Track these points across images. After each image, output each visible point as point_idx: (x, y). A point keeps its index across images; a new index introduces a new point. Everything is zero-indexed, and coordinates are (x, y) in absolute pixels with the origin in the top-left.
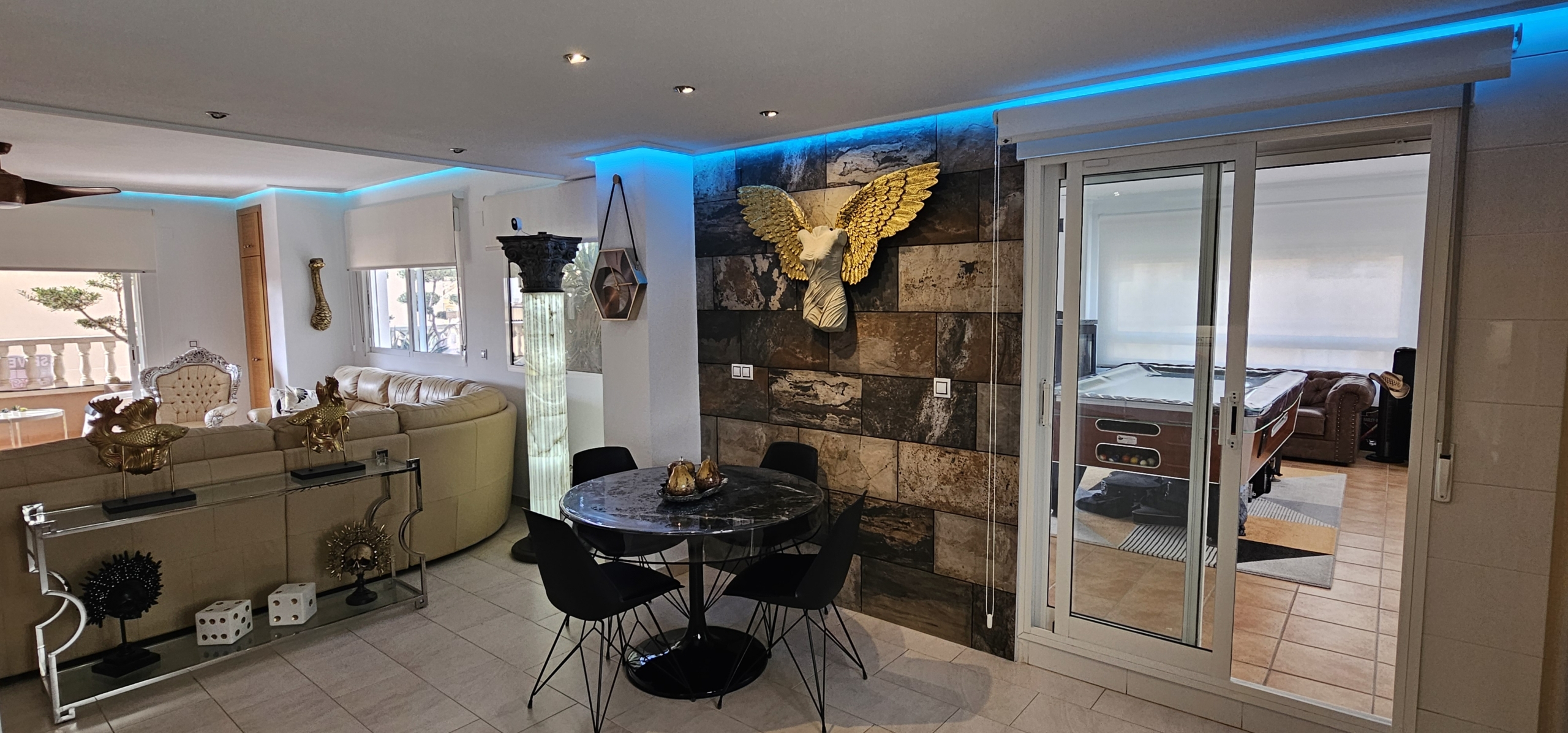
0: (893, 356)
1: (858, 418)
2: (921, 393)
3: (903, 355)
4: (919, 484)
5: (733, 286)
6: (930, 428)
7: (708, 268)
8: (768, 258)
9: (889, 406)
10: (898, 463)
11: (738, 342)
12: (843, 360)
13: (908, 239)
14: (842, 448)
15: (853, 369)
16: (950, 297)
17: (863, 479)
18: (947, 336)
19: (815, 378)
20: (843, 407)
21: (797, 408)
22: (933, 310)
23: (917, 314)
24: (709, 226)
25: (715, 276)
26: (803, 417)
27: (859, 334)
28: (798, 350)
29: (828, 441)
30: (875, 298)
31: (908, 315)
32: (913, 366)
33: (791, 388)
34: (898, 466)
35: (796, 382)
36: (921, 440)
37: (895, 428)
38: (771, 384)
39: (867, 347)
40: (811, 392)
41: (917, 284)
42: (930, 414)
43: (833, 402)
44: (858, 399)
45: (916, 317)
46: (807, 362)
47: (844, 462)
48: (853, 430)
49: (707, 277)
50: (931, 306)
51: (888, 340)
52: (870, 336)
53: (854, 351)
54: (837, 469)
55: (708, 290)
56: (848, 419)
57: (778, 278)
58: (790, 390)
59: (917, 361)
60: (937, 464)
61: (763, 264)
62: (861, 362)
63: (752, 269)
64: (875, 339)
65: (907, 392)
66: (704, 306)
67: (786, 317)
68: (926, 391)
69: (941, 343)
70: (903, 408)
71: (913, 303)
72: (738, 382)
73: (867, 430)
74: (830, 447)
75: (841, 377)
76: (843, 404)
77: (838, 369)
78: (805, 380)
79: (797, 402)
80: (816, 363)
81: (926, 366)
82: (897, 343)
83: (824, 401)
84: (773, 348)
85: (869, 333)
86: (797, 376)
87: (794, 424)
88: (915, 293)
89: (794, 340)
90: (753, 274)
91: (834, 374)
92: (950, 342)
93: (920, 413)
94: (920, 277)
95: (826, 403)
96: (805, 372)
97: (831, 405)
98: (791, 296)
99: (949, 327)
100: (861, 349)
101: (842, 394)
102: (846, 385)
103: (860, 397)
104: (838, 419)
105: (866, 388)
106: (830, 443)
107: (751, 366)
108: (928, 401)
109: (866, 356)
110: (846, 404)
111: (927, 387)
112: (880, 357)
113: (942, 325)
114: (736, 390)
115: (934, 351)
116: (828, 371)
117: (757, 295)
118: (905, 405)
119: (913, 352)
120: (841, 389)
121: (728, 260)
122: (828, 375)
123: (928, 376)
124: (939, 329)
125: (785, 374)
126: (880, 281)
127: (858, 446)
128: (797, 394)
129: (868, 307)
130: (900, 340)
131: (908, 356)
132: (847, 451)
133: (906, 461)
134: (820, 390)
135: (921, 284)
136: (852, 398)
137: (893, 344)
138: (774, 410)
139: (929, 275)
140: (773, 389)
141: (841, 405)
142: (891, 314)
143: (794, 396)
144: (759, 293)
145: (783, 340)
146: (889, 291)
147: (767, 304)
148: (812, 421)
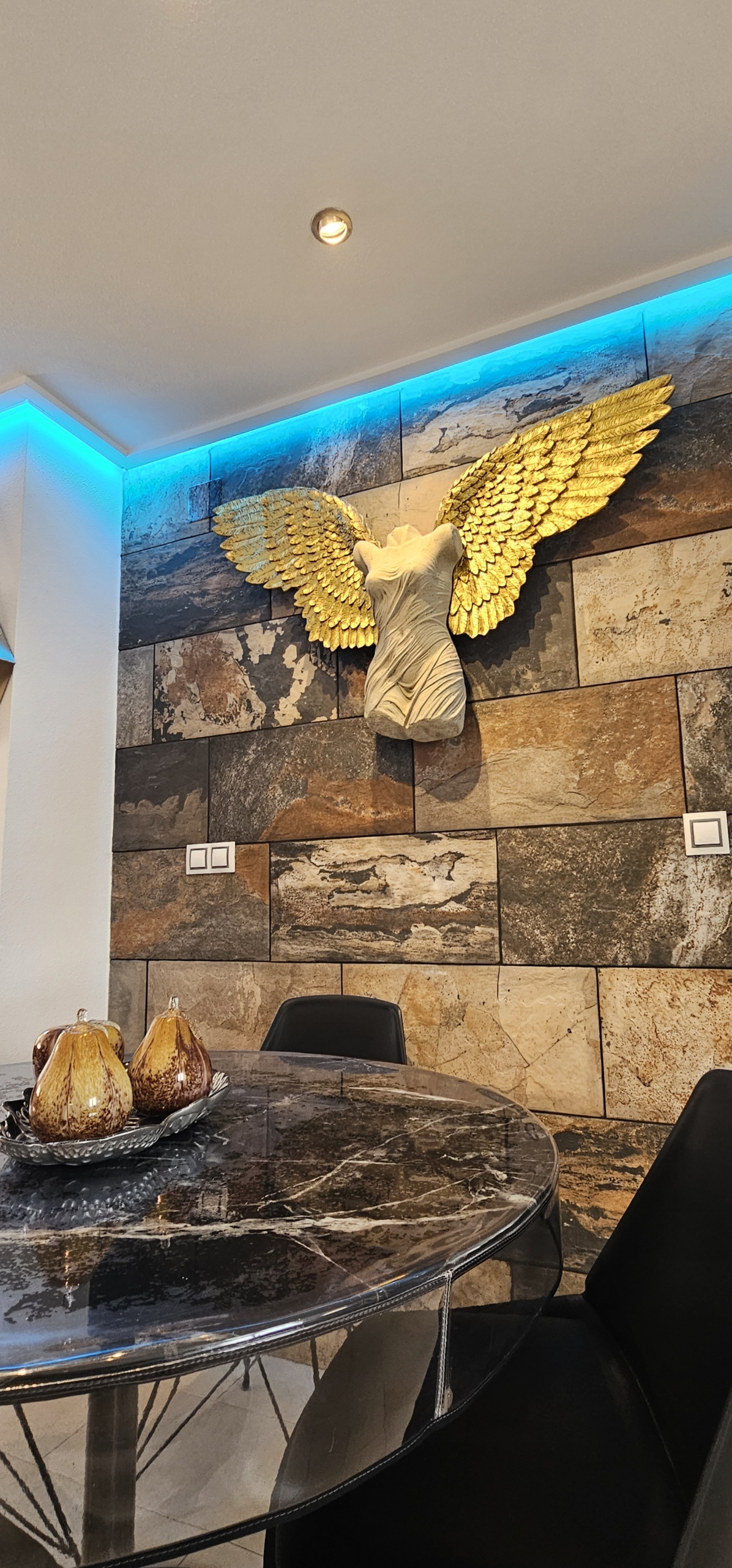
0: (573, 780)
1: (491, 925)
2: (650, 850)
3: (595, 778)
4: (662, 1065)
5: (196, 691)
6: (682, 929)
7: (143, 668)
8: (274, 627)
9: (568, 888)
10: (600, 1019)
11: (202, 799)
12: (449, 804)
13: (594, 542)
14: (450, 1001)
15: (475, 821)
16: (706, 638)
17: (509, 1067)
18: (706, 720)
19: (382, 851)
20: (453, 906)
21: (336, 923)
22: (666, 672)
23: (626, 685)
24: (150, 589)
25: (157, 678)
26: (353, 941)
27: (485, 745)
28: (341, 798)
29: (415, 986)
30: (521, 668)
31: (605, 690)
32: (626, 795)
33: (323, 879)
34: (601, 1028)
35: (336, 866)
36: (659, 960)
37: (587, 938)
38: (277, 875)
39: (506, 769)
40: (372, 883)
41: (621, 626)
42: (677, 897)
43: (426, 899)
44: (491, 883)
45: (624, 691)
46: (363, 819)
47: (458, 1031)
48: (479, 956)
49: (141, 684)
50: (662, 663)
51: (557, 748)
52: (512, 743)
53: (476, 781)
54: (441, 1049)
55: (143, 709)
56: (466, 933)
57: (296, 661)
58: (322, 884)
59: (632, 783)
60: (707, 1012)
61: (261, 640)
62: (492, 804)
63: (239, 654)
64: (526, 750)
65: (614, 855)
66: (131, 737)
67: (313, 733)
68: (662, 846)
69: (693, 737)
70: (605, 890)
71: (615, 664)
72: (200, 880)
73: (516, 951)
74: (419, 1001)
75: (445, 840)
76: (452, 899)
77: (436, 824)
78: (357, 857)
79: (338, 907)
80: (383, 820)
81: (659, 792)
82: (581, 752)
83: (403, 897)
84: (282, 801)
85: (510, 740)
86: (338, 851)
87: (331, 959)
88: (619, 643)
89: (330, 778)
90: (241, 663)
91: (428, 836)
92: (716, 732)
93: (651, 899)
94: (629, 610)
95: (408, 902)
96: (358, 841)
97: (421, 905)
98: (325, 692)
99: (711, 701)
100: (492, 775)
101: (449, 878)
102: (460, 856)
103: (495, 880)
104: (438, 935)
105: (508, 857)
106: (422, 990)
107: (232, 845)
108: (671, 867)
109: (505, 790)
110: (459, 899)
111: (664, 837)
112: (540, 786)
113: (691, 699)
114: (194, 899)
115: (677, 756)
116: (414, 833)
117: (249, 701)
118: (612, 884)
119: (623, 768)
120: (445, 868)
121: (188, 645)
122: (415, 840)
123: (666, 811)
124: (686, 708)
125: (308, 851)
126: (531, 631)
127: (491, 990)
128: (339, 891)
129: (504, 690)
130: (589, 744)
131: (610, 777)
132: (465, 1005)
133: (621, 1013)
134: (395, 875)
135: (631, 624)
136: (473, 884)
137: (571, 756)
138: (283, 930)
139: (649, 603)
140: (281, 886)
141: (446, 902)
142: (561, 695)
143: (330, 896)
144: (253, 696)
145: (306, 781)
146: (555, 649)
147: (270, 715)
148: (375, 945)
